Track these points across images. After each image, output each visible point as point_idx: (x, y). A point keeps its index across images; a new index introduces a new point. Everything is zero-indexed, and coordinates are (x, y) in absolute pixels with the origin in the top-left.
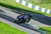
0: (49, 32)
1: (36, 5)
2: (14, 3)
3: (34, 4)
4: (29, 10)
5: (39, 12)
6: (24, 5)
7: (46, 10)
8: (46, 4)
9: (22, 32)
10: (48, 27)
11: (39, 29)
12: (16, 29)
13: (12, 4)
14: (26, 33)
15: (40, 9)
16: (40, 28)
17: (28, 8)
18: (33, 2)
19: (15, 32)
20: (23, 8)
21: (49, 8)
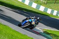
1: (41, 4)
3: (39, 4)
5: (44, 13)
7: (52, 12)
8: (53, 4)
9: (23, 35)
14: (28, 37)
18: (37, 1)
19: (16, 35)
20: (26, 8)
21: (56, 9)
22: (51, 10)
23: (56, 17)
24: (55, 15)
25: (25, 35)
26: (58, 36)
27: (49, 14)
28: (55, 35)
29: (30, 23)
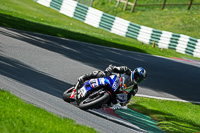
0: (167, 119)
1: (116, 13)
2: (32, 8)
3: (111, 12)
4: (90, 34)
5: (129, 43)
6: (71, 15)
7: (156, 36)
8: (158, 11)
9: (60, 120)
10: (163, 102)
11: (129, 107)
12: (38, 108)
13: (21, 10)
14: (78, 126)
15: (133, 31)
16: (134, 105)
17: (86, 28)
18: (103, 4)
19: (35, 120)
20: (65, 27)
21: (168, 26)
23: (169, 53)
24: (166, 47)
25: (65, 119)
27: (146, 45)
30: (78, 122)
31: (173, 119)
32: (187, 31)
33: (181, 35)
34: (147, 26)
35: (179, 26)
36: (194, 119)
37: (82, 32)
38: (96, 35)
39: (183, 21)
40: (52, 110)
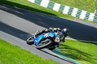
0: (66, 48)
4: (30, 6)
7: (62, 8)
12: (3, 41)
14: (22, 50)
17: (28, 3)
19: (1, 46)
20: (18, 2)
21: (68, 3)
22: (59, 5)
23: (68, 17)
24: (67, 13)
25: (16, 46)
26: (71, 49)
27: (57, 12)
28: (67, 46)
29: (52, 39)
30: (22, 48)
31: (68, 48)
32: (77, 6)
33: (74, 8)
34: (58, 3)
35: (73, 3)
36: (79, 49)
37: (26, 5)
38: (33, 7)
39: (75, 1)
40: (10, 42)
